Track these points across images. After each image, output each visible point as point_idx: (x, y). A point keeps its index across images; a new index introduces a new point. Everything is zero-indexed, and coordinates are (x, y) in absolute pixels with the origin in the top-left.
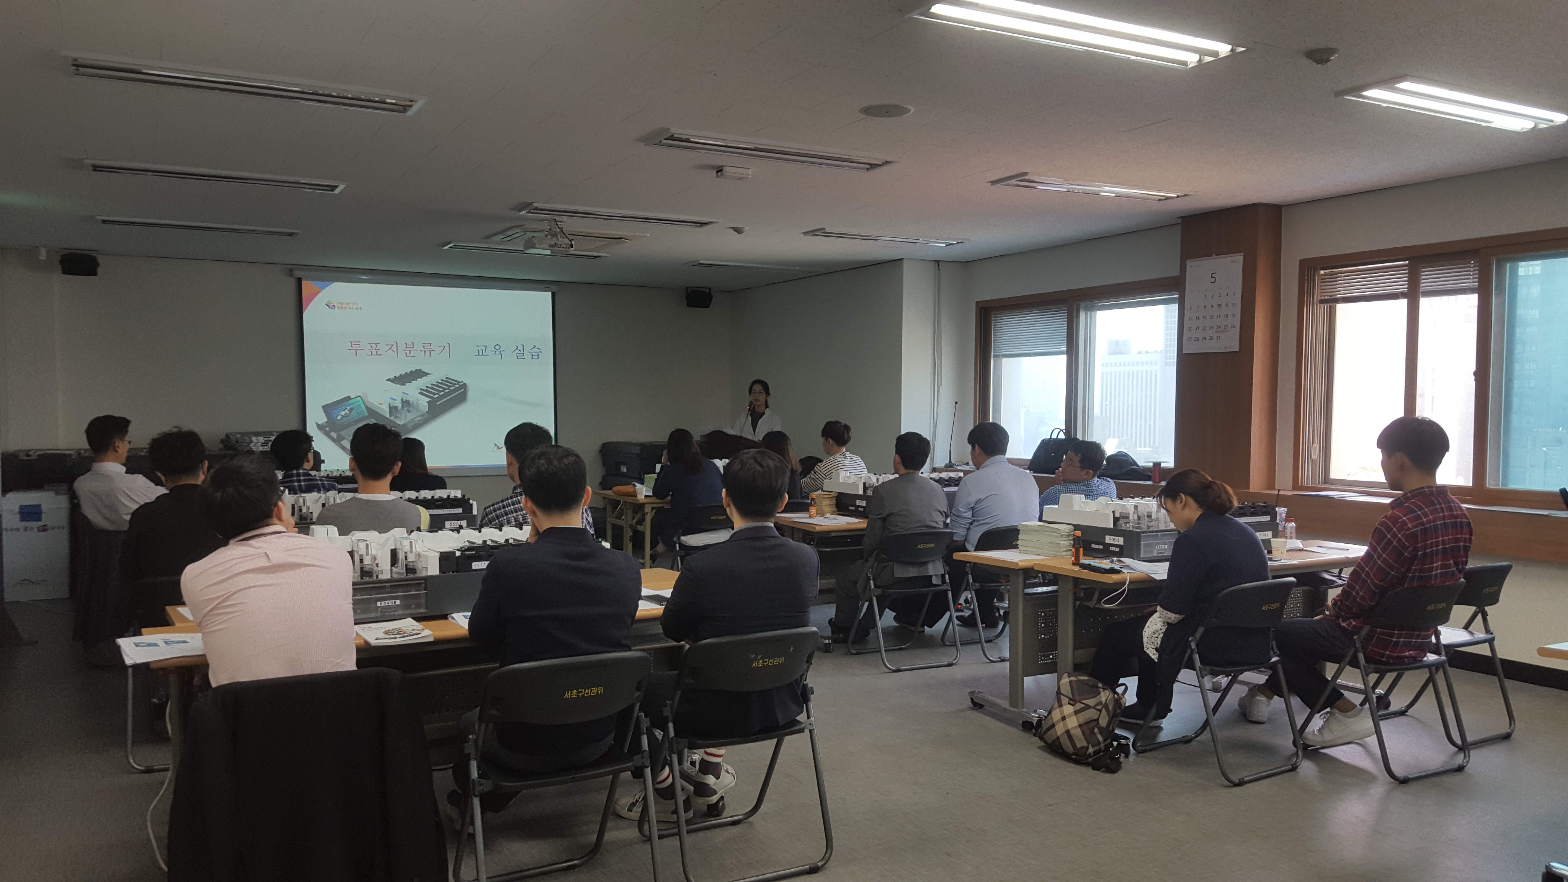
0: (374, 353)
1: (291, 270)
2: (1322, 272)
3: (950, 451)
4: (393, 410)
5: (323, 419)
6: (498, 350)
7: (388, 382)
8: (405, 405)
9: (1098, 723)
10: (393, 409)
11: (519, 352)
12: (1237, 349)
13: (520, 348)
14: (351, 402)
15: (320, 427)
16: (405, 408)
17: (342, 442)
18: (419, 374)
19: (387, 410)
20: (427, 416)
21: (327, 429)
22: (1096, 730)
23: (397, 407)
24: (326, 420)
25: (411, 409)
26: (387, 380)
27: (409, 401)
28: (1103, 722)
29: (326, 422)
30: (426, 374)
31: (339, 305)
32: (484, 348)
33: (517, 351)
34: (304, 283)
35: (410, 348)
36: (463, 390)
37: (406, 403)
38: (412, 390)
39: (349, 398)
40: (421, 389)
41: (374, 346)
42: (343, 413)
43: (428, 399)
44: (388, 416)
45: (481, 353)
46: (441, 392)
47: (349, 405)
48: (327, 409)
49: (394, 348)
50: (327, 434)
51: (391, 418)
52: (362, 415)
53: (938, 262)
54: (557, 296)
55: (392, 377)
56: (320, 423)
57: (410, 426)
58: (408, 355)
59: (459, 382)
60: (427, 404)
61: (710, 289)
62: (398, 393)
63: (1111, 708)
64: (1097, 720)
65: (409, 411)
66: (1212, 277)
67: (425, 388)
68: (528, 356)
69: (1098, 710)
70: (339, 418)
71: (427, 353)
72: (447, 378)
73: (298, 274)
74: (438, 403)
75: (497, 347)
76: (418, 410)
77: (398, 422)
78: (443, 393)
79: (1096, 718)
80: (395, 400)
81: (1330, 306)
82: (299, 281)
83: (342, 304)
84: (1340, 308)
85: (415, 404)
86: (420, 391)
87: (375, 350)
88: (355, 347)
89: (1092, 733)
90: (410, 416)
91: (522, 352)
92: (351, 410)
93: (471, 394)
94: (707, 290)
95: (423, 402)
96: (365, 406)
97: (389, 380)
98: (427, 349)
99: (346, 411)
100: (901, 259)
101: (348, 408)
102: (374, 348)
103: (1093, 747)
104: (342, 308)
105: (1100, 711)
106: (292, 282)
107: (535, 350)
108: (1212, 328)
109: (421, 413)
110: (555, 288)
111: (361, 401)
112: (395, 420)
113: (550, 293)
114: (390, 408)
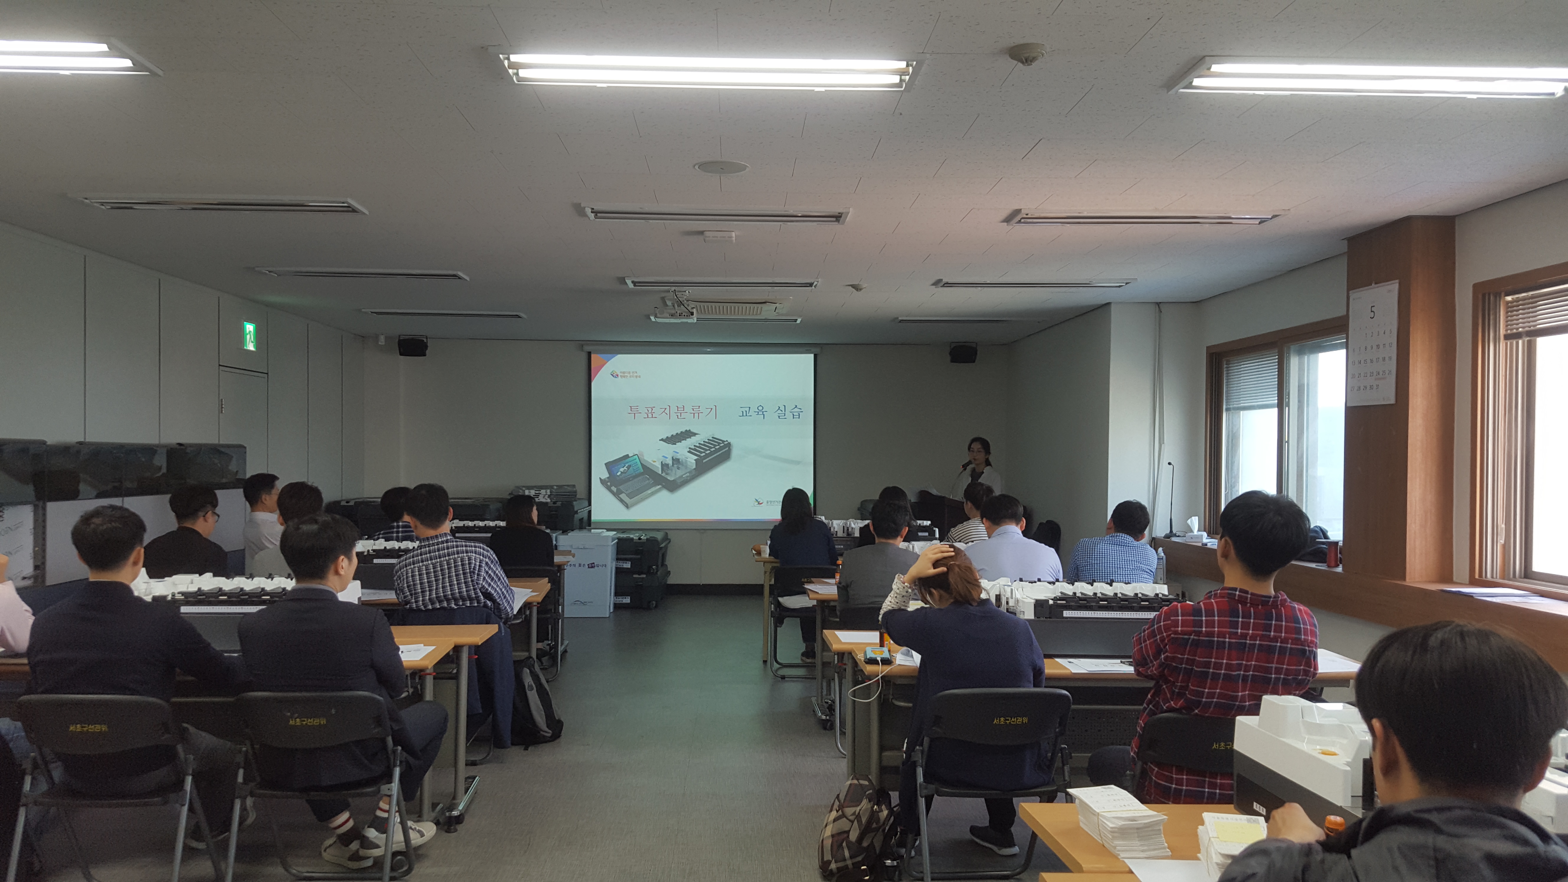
0: (650, 415)
1: (582, 346)
2: (1509, 298)
3: (1171, 520)
4: (665, 468)
5: (605, 475)
6: (761, 411)
7: (661, 442)
8: (675, 463)
9: (848, 837)
10: (664, 466)
11: (781, 412)
12: (1393, 401)
13: (782, 408)
14: (627, 460)
15: (602, 481)
16: (675, 466)
17: (620, 496)
18: (688, 434)
19: (660, 466)
20: (694, 473)
21: (609, 484)
22: (844, 844)
23: (667, 465)
24: (608, 476)
25: (680, 466)
26: (660, 440)
27: (679, 459)
28: (854, 836)
29: (608, 478)
30: (695, 434)
31: (621, 374)
32: (747, 409)
33: (779, 412)
34: (593, 356)
35: (681, 410)
36: (727, 449)
37: (676, 461)
38: (682, 449)
39: (627, 456)
40: (690, 448)
41: (650, 410)
42: (622, 470)
43: (696, 457)
44: (660, 473)
45: (745, 414)
46: (707, 450)
47: (627, 463)
48: (609, 466)
49: (667, 411)
50: (609, 489)
51: (663, 475)
52: (638, 471)
53: (1158, 304)
54: (819, 358)
55: (664, 437)
56: (602, 478)
57: (679, 481)
58: (679, 417)
59: (723, 441)
60: (695, 462)
61: (976, 343)
62: (669, 451)
63: (864, 820)
64: (848, 832)
65: (678, 468)
66: (1372, 311)
67: (693, 447)
68: (789, 415)
69: (850, 820)
70: (619, 474)
71: (696, 415)
72: (713, 438)
73: (588, 348)
74: (704, 461)
75: (760, 408)
76: (686, 467)
77: (669, 478)
78: (709, 451)
79: (847, 829)
80: (667, 458)
81: (1529, 342)
82: (589, 354)
83: (624, 373)
84: (1543, 343)
85: (684, 461)
86: (689, 450)
87: (650, 414)
88: (634, 411)
89: (840, 846)
90: (679, 473)
91: (784, 412)
92: (629, 467)
93: (735, 452)
94: (974, 346)
95: (692, 459)
96: (641, 463)
97: (662, 440)
98: (696, 412)
99: (625, 468)
100: (1109, 304)
101: (627, 465)
102: (650, 412)
103: (836, 862)
104: (624, 377)
105: (852, 822)
106: (584, 356)
107: (796, 410)
108: (1372, 374)
109: (688, 470)
110: (817, 350)
111: (638, 459)
112: (666, 476)
113: (812, 356)
114: (662, 464)
